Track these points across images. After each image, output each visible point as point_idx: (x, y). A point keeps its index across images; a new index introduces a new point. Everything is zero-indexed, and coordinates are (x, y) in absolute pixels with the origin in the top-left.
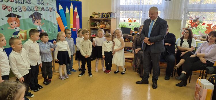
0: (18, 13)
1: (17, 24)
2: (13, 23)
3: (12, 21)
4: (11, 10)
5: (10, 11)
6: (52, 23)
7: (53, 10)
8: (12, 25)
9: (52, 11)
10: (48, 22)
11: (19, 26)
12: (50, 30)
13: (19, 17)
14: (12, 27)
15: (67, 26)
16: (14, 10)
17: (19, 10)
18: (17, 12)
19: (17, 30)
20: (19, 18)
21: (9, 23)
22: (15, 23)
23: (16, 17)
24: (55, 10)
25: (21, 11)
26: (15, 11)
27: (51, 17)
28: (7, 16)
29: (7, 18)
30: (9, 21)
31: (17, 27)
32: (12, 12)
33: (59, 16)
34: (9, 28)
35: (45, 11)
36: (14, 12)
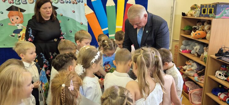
0: (21, 6)
1: (20, 19)
2: (14, 18)
3: (13, 16)
4: (12, 2)
5: (10, 3)
6: (76, 21)
7: (79, 2)
8: (13, 20)
9: (77, 3)
10: (69, 20)
11: (22, 22)
12: (71, 32)
13: (22, 11)
14: (12, 23)
15: (107, 29)
16: (16, 3)
17: (23, 2)
18: (20, 4)
19: (19, 27)
20: (22, 13)
21: (9, 18)
22: (17, 19)
23: (18, 11)
24: (82, 2)
25: (26, 3)
26: (18, 3)
27: (74, 12)
28: (8, 10)
29: (8, 12)
30: (9, 16)
31: (19, 23)
32: (14, 5)
33: (92, 11)
34: (10, 24)
35: (64, 3)
36: (16, 4)
